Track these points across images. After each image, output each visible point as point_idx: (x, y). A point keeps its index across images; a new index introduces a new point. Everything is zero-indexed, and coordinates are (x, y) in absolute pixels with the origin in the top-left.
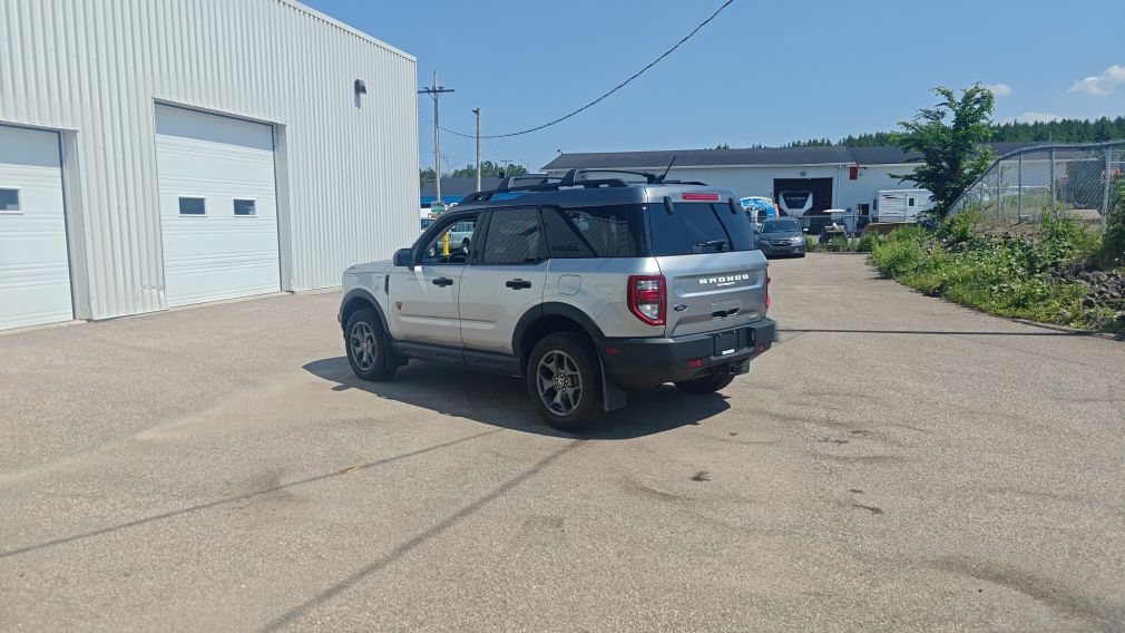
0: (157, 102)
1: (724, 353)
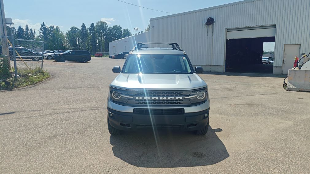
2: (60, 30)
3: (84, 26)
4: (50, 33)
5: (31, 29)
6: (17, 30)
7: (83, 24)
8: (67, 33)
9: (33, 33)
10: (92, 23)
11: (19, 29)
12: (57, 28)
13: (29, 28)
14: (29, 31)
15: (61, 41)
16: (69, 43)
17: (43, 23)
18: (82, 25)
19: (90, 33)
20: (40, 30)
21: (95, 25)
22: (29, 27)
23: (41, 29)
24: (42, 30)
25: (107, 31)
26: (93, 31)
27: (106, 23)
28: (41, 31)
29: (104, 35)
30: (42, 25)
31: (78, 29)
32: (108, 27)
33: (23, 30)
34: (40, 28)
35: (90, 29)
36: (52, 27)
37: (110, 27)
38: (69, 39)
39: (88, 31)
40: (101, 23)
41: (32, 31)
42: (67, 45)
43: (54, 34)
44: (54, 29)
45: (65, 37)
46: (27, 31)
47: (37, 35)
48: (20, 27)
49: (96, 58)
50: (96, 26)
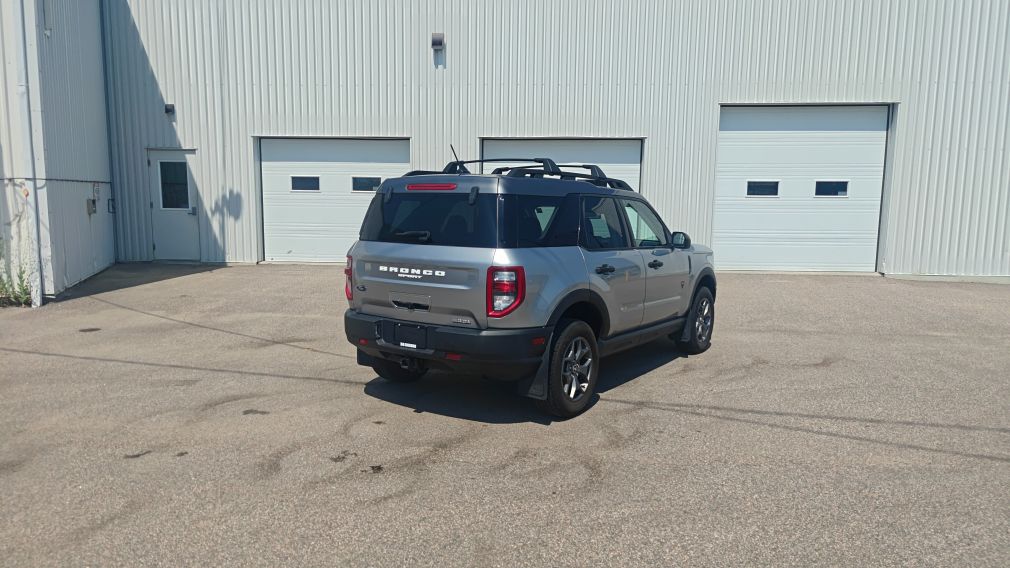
0: (722, 106)
1: (402, 344)
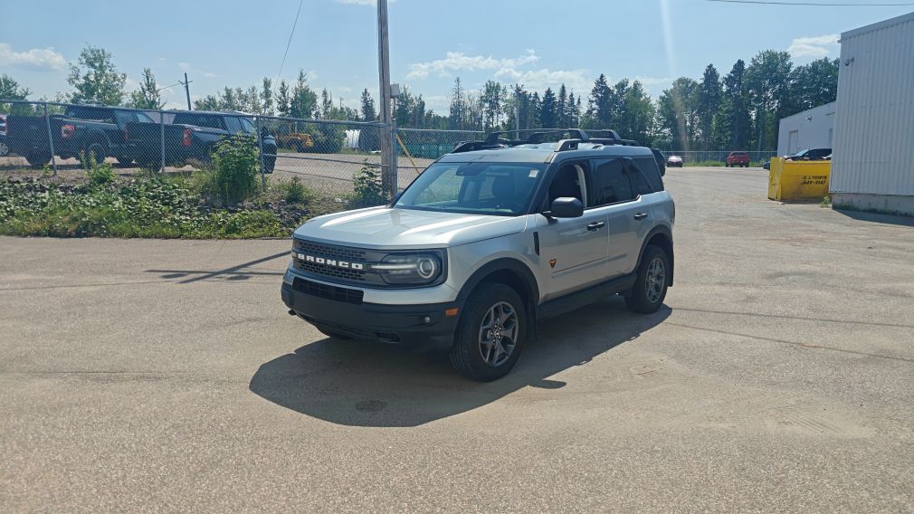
2: (643, 92)
3: (711, 74)
4: (615, 100)
5: (572, 95)
6: (542, 100)
7: (711, 66)
8: (661, 97)
9: (575, 104)
10: (739, 61)
11: (546, 96)
12: (636, 85)
13: (568, 93)
14: (567, 100)
15: (644, 122)
16: (664, 127)
17: (602, 76)
18: (707, 71)
19: (728, 91)
20: (591, 97)
21: (746, 67)
22: (566, 89)
23: (595, 91)
24: (597, 96)
25: (789, 79)
26: (740, 84)
27: (786, 56)
28: (594, 99)
29: (776, 96)
30: (598, 83)
31: (695, 84)
32: (792, 69)
33: (554, 99)
34: (593, 91)
35: (729, 80)
36: (621, 86)
37: (799, 68)
38: (664, 115)
39: (725, 88)
40: (769, 58)
41: (572, 99)
42: (659, 132)
43: (626, 102)
44: (628, 90)
45: (653, 112)
46: (563, 101)
47: (584, 109)
48: (549, 93)
49: (730, 169)
50: (751, 68)
